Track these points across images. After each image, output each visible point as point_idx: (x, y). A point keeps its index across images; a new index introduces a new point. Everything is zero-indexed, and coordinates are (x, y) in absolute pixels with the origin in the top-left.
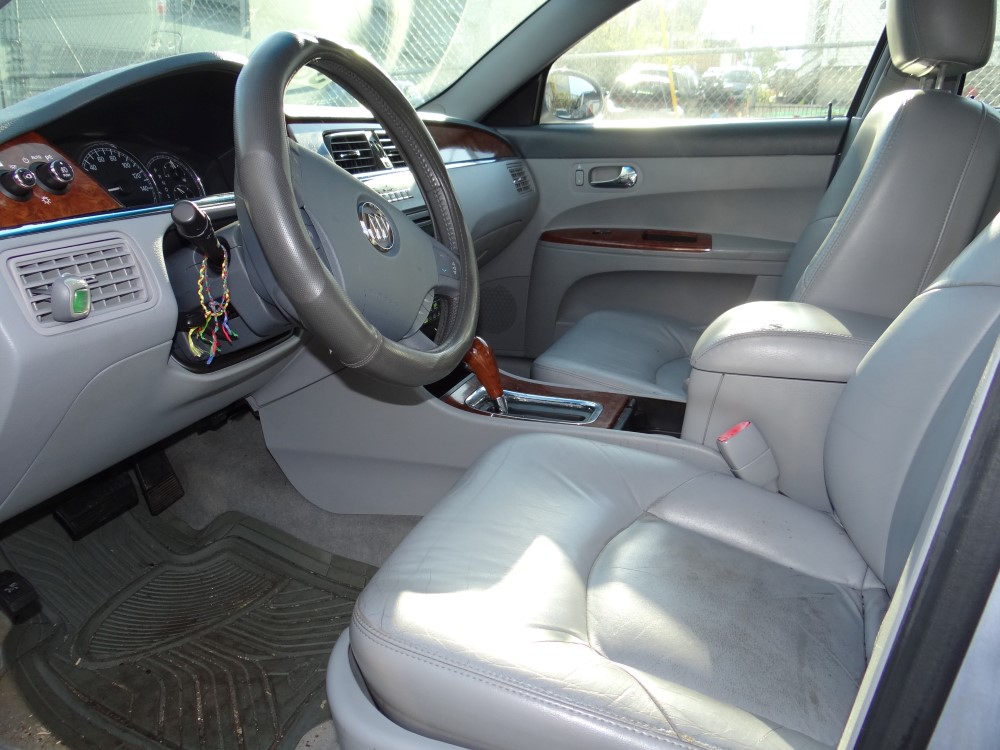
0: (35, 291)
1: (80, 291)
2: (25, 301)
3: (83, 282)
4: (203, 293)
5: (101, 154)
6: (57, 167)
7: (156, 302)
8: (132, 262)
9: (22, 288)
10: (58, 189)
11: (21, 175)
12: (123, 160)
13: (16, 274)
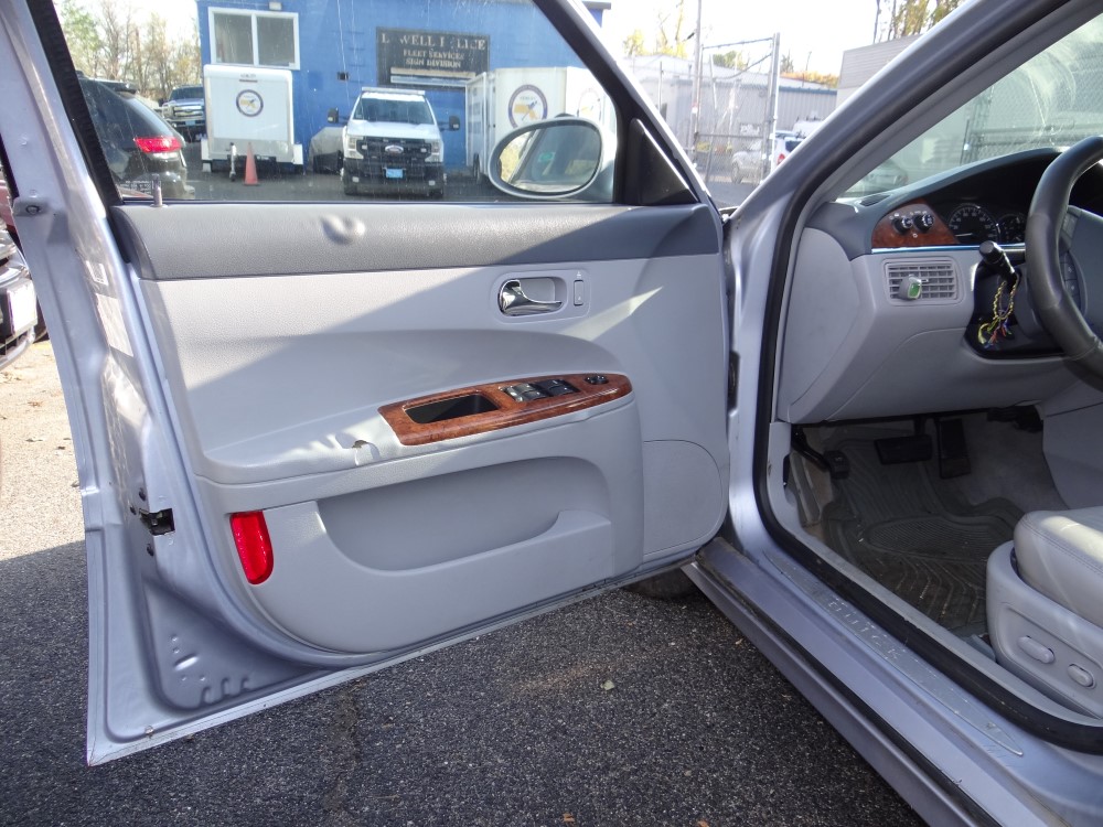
0: (894, 282)
1: (916, 286)
2: (887, 286)
3: (920, 281)
4: (998, 303)
5: (967, 211)
6: (926, 218)
7: (962, 301)
8: (953, 276)
9: (888, 279)
10: (923, 230)
11: (906, 221)
12: (981, 215)
13: (887, 271)
